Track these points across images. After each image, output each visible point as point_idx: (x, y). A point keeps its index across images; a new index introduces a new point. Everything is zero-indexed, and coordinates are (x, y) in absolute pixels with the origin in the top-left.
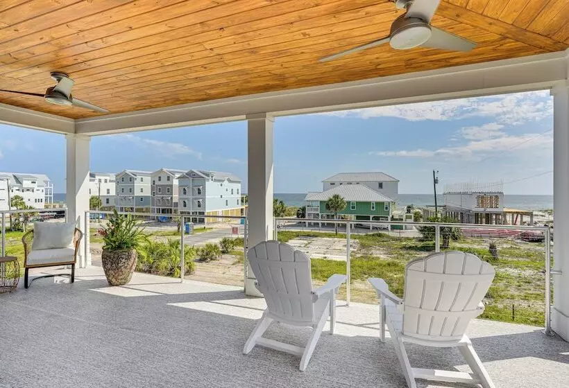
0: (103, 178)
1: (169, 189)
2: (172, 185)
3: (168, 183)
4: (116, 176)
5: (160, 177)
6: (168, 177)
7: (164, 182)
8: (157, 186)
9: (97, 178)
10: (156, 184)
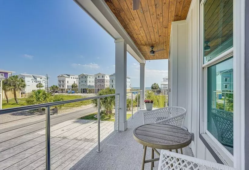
0: (73, 77)
1: (103, 81)
2: (104, 79)
3: (103, 78)
4: (79, 76)
5: (99, 76)
6: (103, 76)
7: (101, 78)
8: (98, 80)
9: (71, 76)
10: (97, 79)
